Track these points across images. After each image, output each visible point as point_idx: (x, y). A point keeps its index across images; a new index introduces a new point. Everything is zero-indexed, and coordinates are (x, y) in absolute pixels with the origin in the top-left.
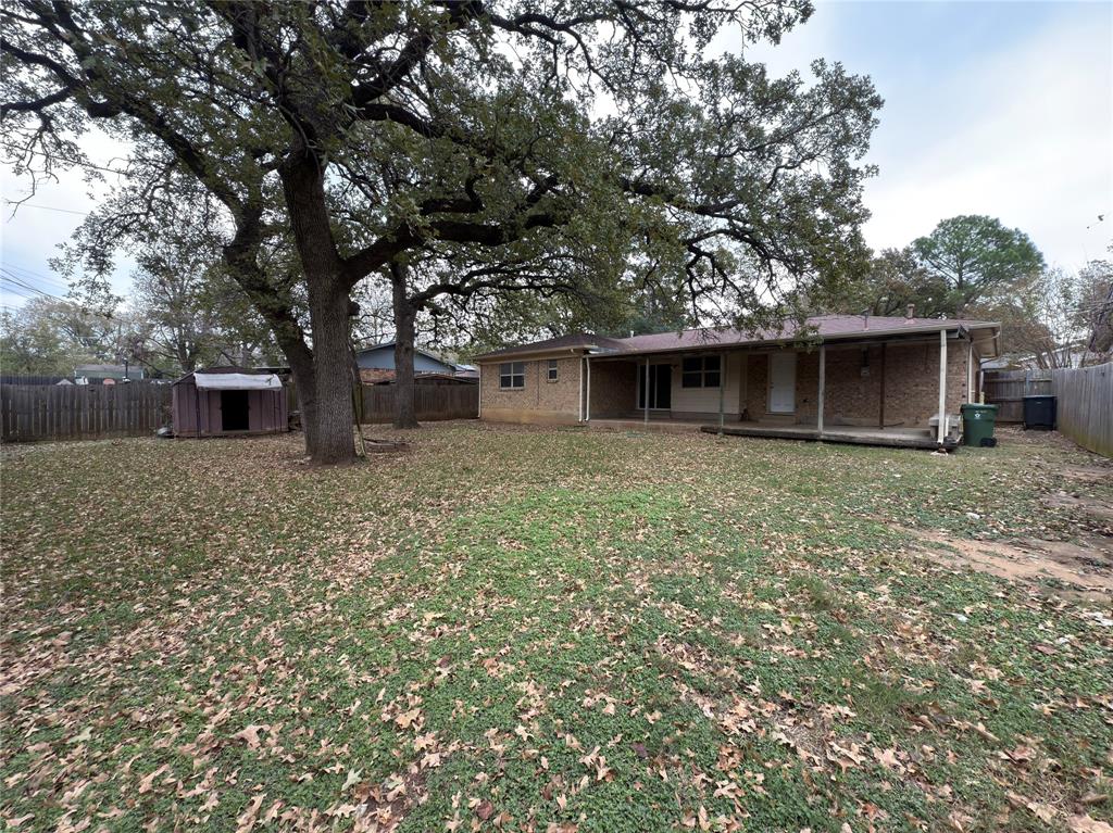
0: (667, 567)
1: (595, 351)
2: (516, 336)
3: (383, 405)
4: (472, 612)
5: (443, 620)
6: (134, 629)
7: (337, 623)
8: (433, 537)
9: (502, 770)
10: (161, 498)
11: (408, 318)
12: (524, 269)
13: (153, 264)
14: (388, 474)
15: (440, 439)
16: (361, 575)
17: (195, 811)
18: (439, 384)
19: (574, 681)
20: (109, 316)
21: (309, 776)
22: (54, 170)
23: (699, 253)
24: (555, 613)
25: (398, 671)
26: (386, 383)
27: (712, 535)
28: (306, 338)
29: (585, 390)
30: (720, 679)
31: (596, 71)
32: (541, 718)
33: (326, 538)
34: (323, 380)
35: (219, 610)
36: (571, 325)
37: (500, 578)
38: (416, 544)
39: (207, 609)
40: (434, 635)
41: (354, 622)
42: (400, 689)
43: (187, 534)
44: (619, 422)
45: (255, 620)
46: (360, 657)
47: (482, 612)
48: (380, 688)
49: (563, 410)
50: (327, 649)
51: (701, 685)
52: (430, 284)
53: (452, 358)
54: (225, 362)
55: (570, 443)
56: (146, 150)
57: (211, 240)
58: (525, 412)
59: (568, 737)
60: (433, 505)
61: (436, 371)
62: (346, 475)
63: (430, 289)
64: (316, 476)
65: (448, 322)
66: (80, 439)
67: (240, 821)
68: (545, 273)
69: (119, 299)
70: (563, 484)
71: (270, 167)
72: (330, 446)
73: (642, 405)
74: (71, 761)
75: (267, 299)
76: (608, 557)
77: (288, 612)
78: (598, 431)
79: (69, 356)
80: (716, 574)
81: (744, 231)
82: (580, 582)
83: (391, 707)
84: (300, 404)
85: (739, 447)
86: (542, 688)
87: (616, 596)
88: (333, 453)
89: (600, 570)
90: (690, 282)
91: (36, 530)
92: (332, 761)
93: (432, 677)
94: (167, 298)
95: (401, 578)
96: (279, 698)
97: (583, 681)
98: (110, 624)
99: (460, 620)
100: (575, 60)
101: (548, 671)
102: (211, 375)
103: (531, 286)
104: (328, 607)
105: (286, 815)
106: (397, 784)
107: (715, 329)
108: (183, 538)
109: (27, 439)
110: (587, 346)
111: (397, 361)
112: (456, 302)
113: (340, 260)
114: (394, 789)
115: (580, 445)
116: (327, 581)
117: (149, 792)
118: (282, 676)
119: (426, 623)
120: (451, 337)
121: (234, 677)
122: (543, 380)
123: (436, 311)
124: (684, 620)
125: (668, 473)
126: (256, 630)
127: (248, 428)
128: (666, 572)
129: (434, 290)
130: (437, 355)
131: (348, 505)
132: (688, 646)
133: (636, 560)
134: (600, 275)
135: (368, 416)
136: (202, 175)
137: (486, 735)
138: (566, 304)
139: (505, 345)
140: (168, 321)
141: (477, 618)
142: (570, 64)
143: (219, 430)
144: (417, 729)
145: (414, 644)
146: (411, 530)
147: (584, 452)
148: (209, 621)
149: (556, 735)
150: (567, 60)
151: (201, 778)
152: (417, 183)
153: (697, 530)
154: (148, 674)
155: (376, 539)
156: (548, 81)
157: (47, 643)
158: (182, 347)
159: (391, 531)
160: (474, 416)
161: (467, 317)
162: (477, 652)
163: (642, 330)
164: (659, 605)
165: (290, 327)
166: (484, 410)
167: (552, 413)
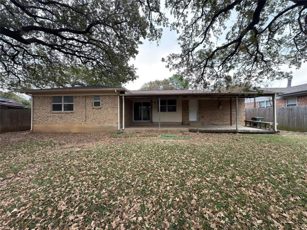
1: (127, 92)
29: (121, 113)
49: (106, 124)
58: (75, 126)
166: (35, 125)
167: (97, 125)
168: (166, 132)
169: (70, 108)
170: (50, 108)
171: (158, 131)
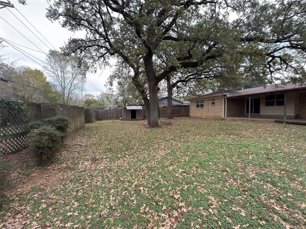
0: (263, 170)
1: (228, 95)
2: (201, 93)
3: (164, 113)
4: (192, 172)
5: (184, 172)
6: (119, 160)
7: (158, 167)
8: (180, 149)
9: (205, 221)
10: (122, 133)
11: (171, 90)
12: (204, 73)
13: (120, 83)
14: (167, 131)
15: (179, 122)
16: (162, 156)
17: (132, 203)
18: (179, 107)
19: (228, 201)
20: (112, 95)
21: (154, 203)
22: (105, 68)
23: (274, 57)
24: (219, 178)
25: (173, 183)
26: (165, 107)
27: (284, 162)
28: (148, 97)
29: (225, 108)
30: (294, 218)
31: (230, 6)
32: (217, 209)
33: (154, 146)
34: (152, 107)
35: (134, 159)
36: (219, 88)
37: (200, 163)
38: (176, 150)
39: (131, 158)
40: (182, 176)
41: (162, 168)
42: (174, 188)
43: (127, 141)
44: (238, 118)
45: (140, 163)
46: (164, 177)
47: (195, 172)
48: (169, 186)
49: (217, 114)
50: (156, 173)
51: (284, 218)
52: (176, 80)
53: (182, 100)
54: (131, 103)
55: (220, 125)
56: (119, 60)
57: (130, 77)
58: (204, 115)
59: (227, 218)
60: (179, 140)
61: (178, 104)
62: (157, 130)
63: (176, 82)
64: (150, 130)
65: (181, 90)
66: (108, 120)
67: (141, 209)
68: (210, 73)
69: (114, 91)
70: (219, 137)
71: (141, 58)
72: (153, 123)
73: (248, 112)
74: (111, 185)
75: (140, 89)
76: (238, 163)
77: (147, 162)
78: (229, 121)
79: (106, 103)
80: (288, 176)
81: (297, 45)
82: (228, 169)
83: (172, 192)
84: (147, 113)
85: (295, 129)
86: (217, 200)
87: (242, 177)
88: (154, 125)
89: (235, 167)
90: (269, 68)
91: (103, 137)
92: (159, 201)
93: (183, 187)
94: (121, 90)
95: (172, 159)
96: (147, 183)
97: (231, 201)
98: (115, 158)
99: (189, 173)
100: (222, 5)
101: (219, 195)
102: (129, 107)
103: (206, 77)
104: (155, 163)
105: (150, 211)
106: (176, 214)
107: (281, 84)
108: (126, 142)
109: (101, 120)
110: (225, 94)
111: (168, 101)
112: (183, 85)
113: (156, 77)
114: (175, 214)
115: (224, 125)
116: (155, 156)
117: (124, 196)
118: (147, 177)
119: (180, 172)
120: (182, 94)
121: (137, 175)
122: (210, 105)
123: (178, 87)
124: (273, 191)
125: (261, 136)
126: (141, 165)
127: (136, 118)
128: (263, 172)
129: (178, 82)
130: (178, 99)
131: (158, 138)
132: (276, 201)
133: (249, 165)
134: (231, 71)
135: (161, 116)
136: (128, 63)
137: (199, 208)
138: (218, 81)
139: (198, 95)
140: (121, 95)
141: (194, 174)
142: (220, 7)
143: (130, 119)
144: (180, 200)
145: (177, 177)
146: (174, 146)
147: (225, 128)
148: (132, 161)
149: (223, 216)
150: (219, 6)
151: (133, 196)
152: (173, 54)
153: (276, 159)
154: (122, 170)
155: (165, 147)
156: (212, 15)
157: (106, 160)
158: (124, 101)
159: (169, 146)
160: (188, 116)
161: (186, 88)
162: (195, 183)
163: (247, 87)
164: (261, 183)
165: (145, 94)
166: (191, 114)
167: (213, 115)
168: (254, 121)
169: (202, 106)
170: (196, 106)
171: (248, 120)
